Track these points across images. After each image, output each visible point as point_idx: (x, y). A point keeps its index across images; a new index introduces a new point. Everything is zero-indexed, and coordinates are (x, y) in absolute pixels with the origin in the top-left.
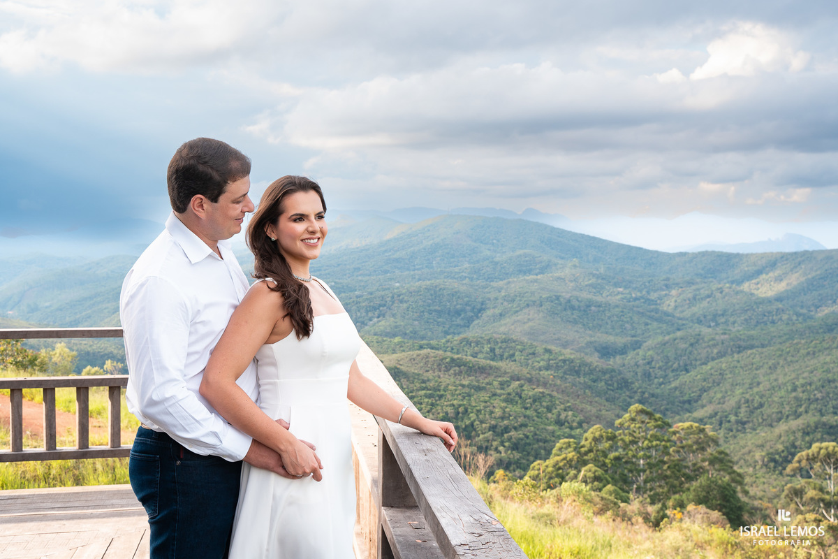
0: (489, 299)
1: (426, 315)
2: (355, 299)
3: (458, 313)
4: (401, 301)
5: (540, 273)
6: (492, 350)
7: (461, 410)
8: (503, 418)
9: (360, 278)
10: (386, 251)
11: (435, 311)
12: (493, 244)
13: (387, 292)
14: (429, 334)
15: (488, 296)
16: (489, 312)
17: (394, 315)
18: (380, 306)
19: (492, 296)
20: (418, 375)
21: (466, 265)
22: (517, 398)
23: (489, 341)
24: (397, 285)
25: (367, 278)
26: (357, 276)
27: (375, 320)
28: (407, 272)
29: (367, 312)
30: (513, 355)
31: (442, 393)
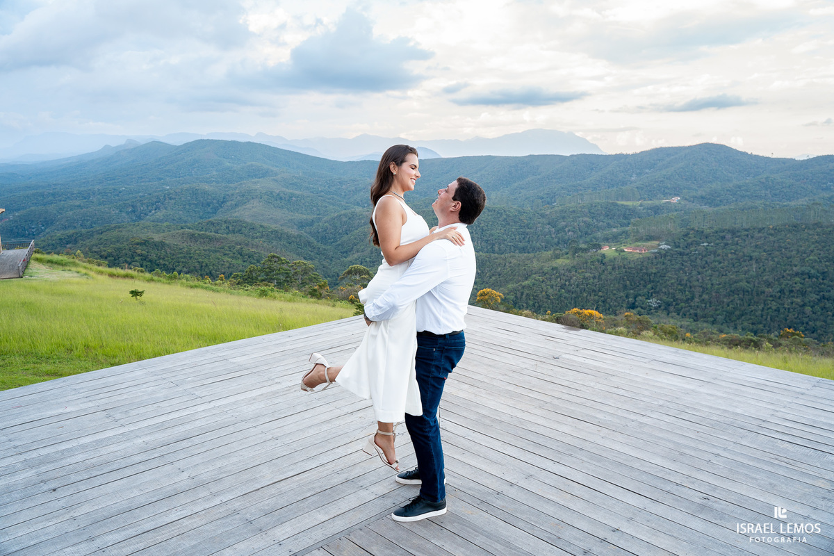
0: (228, 195)
1: (187, 207)
2: (139, 198)
3: (208, 205)
4: (170, 199)
5: (262, 177)
6: (228, 228)
7: (204, 264)
8: (229, 268)
9: (142, 184)
10: (160, 165)
11: (193, 204)
12: (232, 158)
13: (160, 193)
14: (190, 219)
15: (227, 193)
16: (228, 204)
17: (166, 208)
18: (156, 202)
19: (230, 193)
20: (177, 245)
21: (214, 173)
22: (239, 256)
23: (225, 222)
24: (168, 187)
25: (147, 183)
26: (141, 182)
27: (153, 211)
28: (175, 179)
29: (148, 206)
30: (240, 230)
31: (192, 255)
